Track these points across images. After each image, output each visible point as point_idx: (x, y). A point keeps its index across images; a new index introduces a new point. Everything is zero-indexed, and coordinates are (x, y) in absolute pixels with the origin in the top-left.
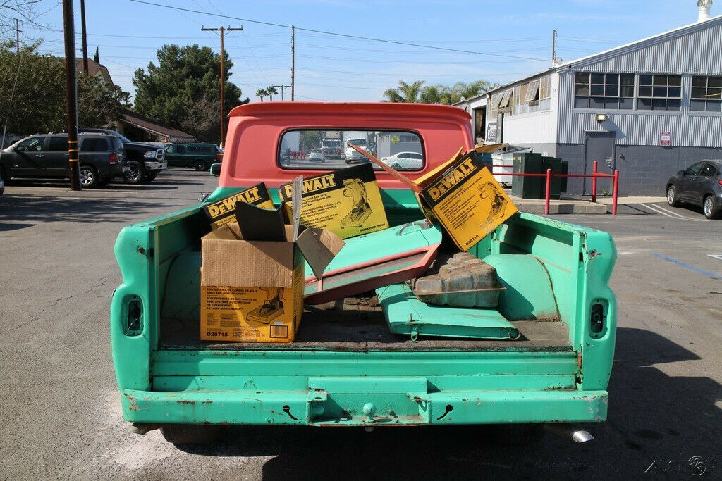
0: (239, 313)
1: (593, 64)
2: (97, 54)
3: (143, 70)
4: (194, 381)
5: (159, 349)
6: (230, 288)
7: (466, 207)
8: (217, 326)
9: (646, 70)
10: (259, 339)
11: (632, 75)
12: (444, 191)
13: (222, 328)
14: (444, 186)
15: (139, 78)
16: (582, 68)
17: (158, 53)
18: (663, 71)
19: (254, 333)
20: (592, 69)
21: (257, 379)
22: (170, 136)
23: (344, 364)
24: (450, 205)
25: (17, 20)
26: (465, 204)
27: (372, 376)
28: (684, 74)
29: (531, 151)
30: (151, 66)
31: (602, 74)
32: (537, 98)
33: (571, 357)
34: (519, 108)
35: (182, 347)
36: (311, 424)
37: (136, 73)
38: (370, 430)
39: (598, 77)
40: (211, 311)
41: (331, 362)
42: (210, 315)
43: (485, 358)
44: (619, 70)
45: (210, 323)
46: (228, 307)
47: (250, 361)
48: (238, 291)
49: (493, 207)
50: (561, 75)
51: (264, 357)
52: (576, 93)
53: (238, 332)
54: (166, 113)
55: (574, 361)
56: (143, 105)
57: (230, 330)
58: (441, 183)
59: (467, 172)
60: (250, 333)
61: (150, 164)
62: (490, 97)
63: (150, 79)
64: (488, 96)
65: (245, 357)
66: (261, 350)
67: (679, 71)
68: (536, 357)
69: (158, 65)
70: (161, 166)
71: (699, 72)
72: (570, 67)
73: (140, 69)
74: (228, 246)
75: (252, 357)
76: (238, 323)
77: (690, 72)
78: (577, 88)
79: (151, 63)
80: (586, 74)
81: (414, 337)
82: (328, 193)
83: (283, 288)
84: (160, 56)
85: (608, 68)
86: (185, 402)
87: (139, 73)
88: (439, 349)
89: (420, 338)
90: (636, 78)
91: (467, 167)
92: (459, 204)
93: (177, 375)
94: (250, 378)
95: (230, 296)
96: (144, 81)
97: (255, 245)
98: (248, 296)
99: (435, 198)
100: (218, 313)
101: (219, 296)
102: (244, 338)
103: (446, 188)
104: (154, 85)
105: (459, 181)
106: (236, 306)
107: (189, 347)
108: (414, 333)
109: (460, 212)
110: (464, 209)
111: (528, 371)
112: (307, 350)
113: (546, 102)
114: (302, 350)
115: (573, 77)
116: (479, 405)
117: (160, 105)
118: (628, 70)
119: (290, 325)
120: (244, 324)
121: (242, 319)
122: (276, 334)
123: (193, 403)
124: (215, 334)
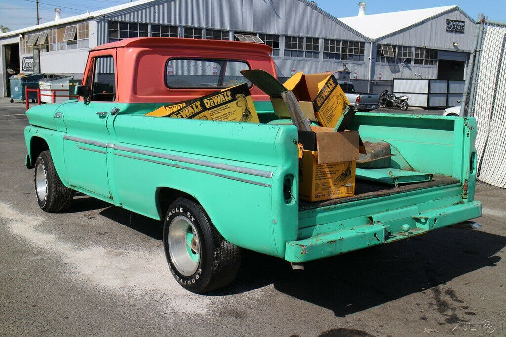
0: (330, 180)
1: (120, 15)
4: (315, 230)
6: (327, 164)
7: (332, 110)
8: (320, 191)
9: (156, 22)
10: (340, 196)
11: (147, 25)
12: (322, 100)
13: (322, 192)
14: (322, 97)
16: (112, 18)
18: (166, 23)
19: (338, 192)
20: (119, 19)
21: (345, 222)
23: (381, 205)
27: (391, 210)
28: (179, 26)
29: (72, 79)
31: (126, 23)
32: (76, 38)
33: (458, 186)
34: (56, 46)
35: (307, 208)
36: (386, 242)
38: (409, 240)
39: (124, 25)
40: (317, 181)
41: (375, 204)
42: (317, 184)
43: (431, 191)
44: (138, 21)
45: (317, 189)
46: (325, 177)
47: (340, 211)
48: (331, 166)
50: (98, 22)
51: (347, 207)
52: (109, 36)
53: (329, 193)
55: (459, 188)
57: (325, 193)
59: (331, 88)
60: (336, 193)
62: (23, 37)
64: (21, 36)
65: (338, 208)
66: (345, 203)
67: (177, 24)
68: (448, 188)
71: (188, 25)
72: (104, 16)
75: (342, 208)
76: (329, 187)
77: (183, 24)
78: (110, 32)
80: (116, 22)
81: (397, 185)
82: (229, 104)
83: (352, 161)
85: (130, 19)
86: (331, 242)
88: (416, 189)
90: (149, 27)
91: (331, 85)
92: (329, 108)
93: (305, 228)
94: (341, 222)
95: (327, 170)
98: (336, 168)
99: (319, 104)
100: (320, 181)
101: (322, 170)
102: (333, 197)
105: (328, 93)
106: (329, 176)
107: (311, 207)
108: (396, 182)
113: (85, 42)
114: (363, 199)
115: (106, 25)
116: (446, 216)
118: (144, 21)
119: (354, 184)
120: (333, 188)
121: (331, 184)
122: (348, 191)
123: (335, 241)
124: (319, 196)
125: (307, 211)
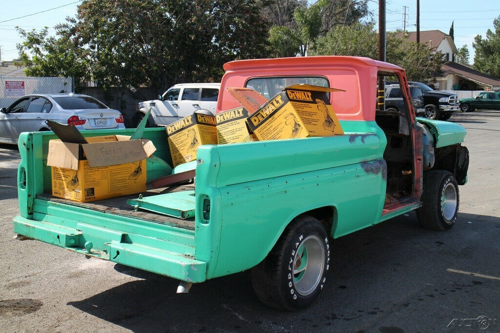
0: (64, 182)
2: (452, 26)
3: (481, 36)
5: (36, 198)
6: (61, 169)
7: (276, 131)
8: (57, 189)
10: (71, 198)
12: (261, 119)
13: (59, 190)
14: (261, 115)
15: (478, 42)
17: (495, 21)
19: (69, 195)
22: (494, 86)
24: (265, 130)
25: (405, 7)
26: (275, 129)
27: (107, 228)
30: (489, 32)
35: (43, 198)
37: (475, 39)
40: (55, 180)
42: (55, 182)
45: (55, 187)
46: (61, 179)
47: (64, 210)
48: (64, 170)
49: (293, 131)
53: (64, 193)
54: (496, 68)
56: (480, 62)
57: (61, 191)
58: (259, 114)
59: (277, 105)
61: (443, 107)
63: (486, 42)
65: (62, 207)
69: (494, 31)
70: (452, 108)
73: (478, 35)
74: (57, 145)
75: (65, 208)
76: (64, 188)
79: (489, 30)
81: (136, 209)
83: (77, 171)
84: (496, 24)
86: (27, 226)
87: (478, 39)
89: (140, 210)
91: (277, 102)
92: (272, 129)
93: (41, 213)
94: (63, 219)
95: (61, 173)
96: (481, 45)
97: (65, 145)
98: (67, 173)
99: (255, 124)
100: (57, 182)
101: (57, 172)
102: (66, 197)
103: (263, 117)
104: (489, 47)
105: (271, 112)
106: (63, 178)
107: (45, 199)
108: (136, 206)
109: (272, 134)
110: (274, 133)
111: (176, 239)
112: (83, 207)
116: (130, 254)
117: (492, 62)
119: (81, 192)
120: (66, 189)
121: (65, 186)
122: (76, 197)
123: (29, 226)
124: (57, 193)
125: (42, 200)
